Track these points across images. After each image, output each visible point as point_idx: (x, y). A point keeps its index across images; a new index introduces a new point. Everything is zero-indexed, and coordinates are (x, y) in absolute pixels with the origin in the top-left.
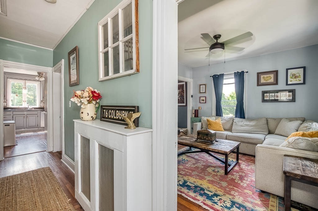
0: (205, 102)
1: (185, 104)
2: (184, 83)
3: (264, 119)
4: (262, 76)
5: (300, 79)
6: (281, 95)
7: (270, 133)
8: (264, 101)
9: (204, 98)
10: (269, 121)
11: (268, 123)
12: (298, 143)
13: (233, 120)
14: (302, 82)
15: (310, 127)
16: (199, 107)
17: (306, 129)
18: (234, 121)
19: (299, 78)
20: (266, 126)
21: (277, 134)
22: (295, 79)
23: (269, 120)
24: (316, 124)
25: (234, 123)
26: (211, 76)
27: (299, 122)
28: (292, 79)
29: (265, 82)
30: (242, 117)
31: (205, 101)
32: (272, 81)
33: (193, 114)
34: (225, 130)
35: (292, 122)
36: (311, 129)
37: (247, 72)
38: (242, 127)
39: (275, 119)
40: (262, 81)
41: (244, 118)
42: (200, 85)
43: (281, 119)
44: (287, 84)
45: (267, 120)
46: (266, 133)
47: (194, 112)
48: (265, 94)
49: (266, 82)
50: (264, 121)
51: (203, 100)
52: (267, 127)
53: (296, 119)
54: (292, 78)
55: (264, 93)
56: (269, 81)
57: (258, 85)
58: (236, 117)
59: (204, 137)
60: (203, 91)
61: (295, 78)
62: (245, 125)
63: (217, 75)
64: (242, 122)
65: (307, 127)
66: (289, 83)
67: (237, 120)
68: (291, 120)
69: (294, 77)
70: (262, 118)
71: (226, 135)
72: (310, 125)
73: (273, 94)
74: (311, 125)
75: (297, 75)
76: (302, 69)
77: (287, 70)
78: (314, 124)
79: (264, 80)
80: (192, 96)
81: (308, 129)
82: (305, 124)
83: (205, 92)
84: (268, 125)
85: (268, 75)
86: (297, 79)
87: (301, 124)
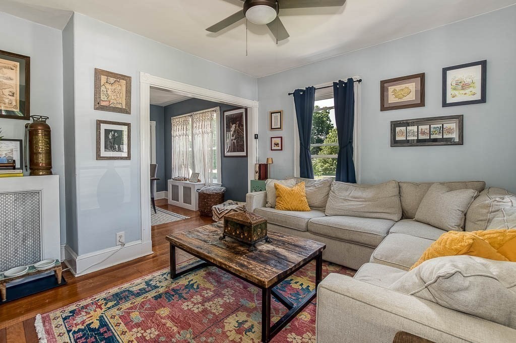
0: (280, 148)
1: (244, 154)
2: (243, 111)
3: (394, 185)
4: (391, 89)
5: (474, 90)
6: (432, 130)
7: (405, 216)
8: (395, 143)
9: (278, 141)
10: (405, 188)
11: (402, 195)
12: (448, 291)
13: (330, 186)
14: (478, 97)
15: (497, 208)
16: (268, 159)
17: (488, 213)
18: (332, 188)
19: (471, 89)
20: (397, 199)
21: (418, 220)
22: (463, 92)
23: (404, 186)
24: (513, 199)
25: (331, 193)
26: (289, 94)
27: (470, 193)
28: (456, 92)
29: (397, 100)
30: (350, 179)
31: (280, 146)
32: (412, 97)
33: (257, 173)
34: (313, 207)
35: (454, 193)
36: (500, 214)
37: (360, 81)
38: (346, 203)
39: (416, 185)
40: (392, 99)
41: (354, 181)
42: (272, 113)
43: (429, 185)
44: (445, 104)
45: (400, 187)
46: (396, 217)
47: (257, 169)
48: (398, 129)
49: (400, 101)
50: (392, 190)
51: (277, 144)
52: (398, 201)
53: (464, 185)
54: (455, 89)
55: (395, 125)
56: (405, 99)
57: (383, 108)
58: (338, 179)
59: (235, 231)
60: (277, 125)
61: (463, 88)
62: (352, 197)
63: (301, 90)
64: (347, 190)
65: (489, 206)
66: (450, 100)
67: (338, 186)
68: (451, 186)
69: (460, 87)
70: (389, 182)
71: (306, 220)
72: (495, 203)
73: (415, 128)
74: (498, 201)
75: (468, 81)
76: (479, 68)
77: (445, 71)
78: (507, 199)
79: (396, 97)
80: (256, 137)
81: (492, 212)
82: (485, 199)
83: (280, 128)
84: (402, 198)
85: (403, 86)
86: (467, 91)
87: (475, 198)
